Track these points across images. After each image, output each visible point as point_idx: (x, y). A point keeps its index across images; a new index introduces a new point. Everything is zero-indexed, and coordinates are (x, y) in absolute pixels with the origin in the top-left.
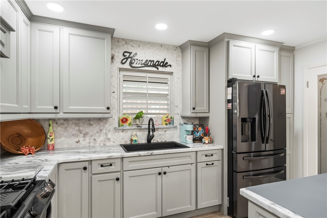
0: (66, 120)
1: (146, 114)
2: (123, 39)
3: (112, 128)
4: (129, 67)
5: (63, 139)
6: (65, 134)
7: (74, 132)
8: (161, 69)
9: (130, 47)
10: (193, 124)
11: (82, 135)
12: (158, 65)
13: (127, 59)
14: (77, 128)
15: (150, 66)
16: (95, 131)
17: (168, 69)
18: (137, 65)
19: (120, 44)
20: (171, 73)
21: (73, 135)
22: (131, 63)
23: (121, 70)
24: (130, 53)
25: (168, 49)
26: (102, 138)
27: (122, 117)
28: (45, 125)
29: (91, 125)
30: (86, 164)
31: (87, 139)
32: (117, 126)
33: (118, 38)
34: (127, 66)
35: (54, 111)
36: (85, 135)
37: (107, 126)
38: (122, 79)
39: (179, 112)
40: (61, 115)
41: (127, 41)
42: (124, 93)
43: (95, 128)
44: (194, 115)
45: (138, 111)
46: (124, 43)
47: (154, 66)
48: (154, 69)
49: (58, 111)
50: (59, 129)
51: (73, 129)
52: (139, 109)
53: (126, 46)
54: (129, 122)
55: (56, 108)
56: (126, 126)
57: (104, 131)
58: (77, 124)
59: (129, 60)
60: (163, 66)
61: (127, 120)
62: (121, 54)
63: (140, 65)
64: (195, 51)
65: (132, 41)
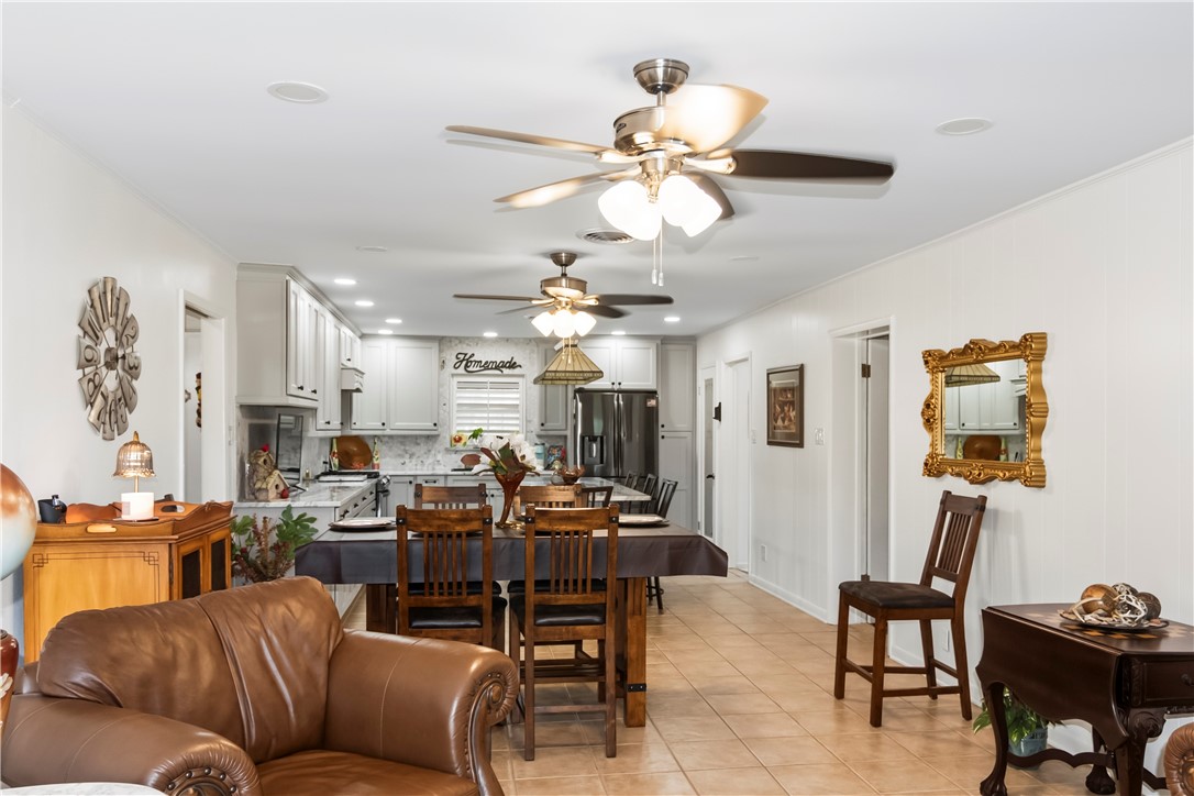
0: (391, 437)
1: (486, 431)
2: (456, 338)
3: (442, 448)
4: (464, 372)
5: (388, 459)
6: (390, 454)
7: (400, 452)
8: (506, 371)
9: (464, 346)
10: (543, 444)
11: (408, 456)
12: (504, 366)
13: (461, 362)
14: (402, 447)
15: (492, 368)
16: (422, 452)
17: (517, 371)
18: (475, 369)
19: (453, 344)
20: (523, 376)
21: (399, 455)
22: (466, 366)
23: (453, 375)
24: (466, 355)
25: (516, 344)
26: (431, 460)
27: (454, 434)
28: (370, 444)
29: (418, 444)
30: (411, 479)
31: (414, 461)
32: (448, 446)
33: (450, 337)
34: (461, 370)
35: (382, 427)
36: (411, 456)
37: (436, 446)
38: (455, 388)
39: (532, 429)
40: (388, 432)
41: (461, 340)
42: (459, 405)
43: (422, 448)
44: (543, 433)
45: (476, 428)
46: (457, 342)
47: (497, 368)
48: (498, 372)
49: (385, 427)
50: (384, 447)
51: (398, 449)
52: (476, 425)
53: (459, 346)
54: (463, 442)
55: (383, 424)
56: (460, 446)
57: (433, 452)
58: (402, 443)
59: (464, 362)
60: (509, 367)
61: (460, 439)
62: (454, 357)
63: (478, 369)
64: (546, 351)
65: (468, 338)
